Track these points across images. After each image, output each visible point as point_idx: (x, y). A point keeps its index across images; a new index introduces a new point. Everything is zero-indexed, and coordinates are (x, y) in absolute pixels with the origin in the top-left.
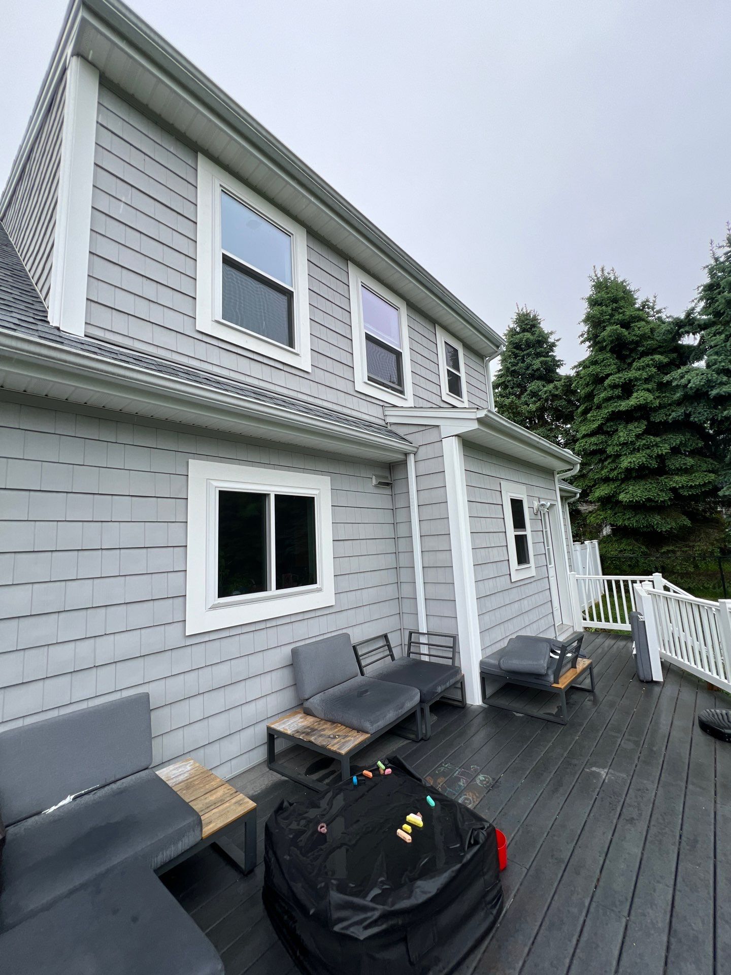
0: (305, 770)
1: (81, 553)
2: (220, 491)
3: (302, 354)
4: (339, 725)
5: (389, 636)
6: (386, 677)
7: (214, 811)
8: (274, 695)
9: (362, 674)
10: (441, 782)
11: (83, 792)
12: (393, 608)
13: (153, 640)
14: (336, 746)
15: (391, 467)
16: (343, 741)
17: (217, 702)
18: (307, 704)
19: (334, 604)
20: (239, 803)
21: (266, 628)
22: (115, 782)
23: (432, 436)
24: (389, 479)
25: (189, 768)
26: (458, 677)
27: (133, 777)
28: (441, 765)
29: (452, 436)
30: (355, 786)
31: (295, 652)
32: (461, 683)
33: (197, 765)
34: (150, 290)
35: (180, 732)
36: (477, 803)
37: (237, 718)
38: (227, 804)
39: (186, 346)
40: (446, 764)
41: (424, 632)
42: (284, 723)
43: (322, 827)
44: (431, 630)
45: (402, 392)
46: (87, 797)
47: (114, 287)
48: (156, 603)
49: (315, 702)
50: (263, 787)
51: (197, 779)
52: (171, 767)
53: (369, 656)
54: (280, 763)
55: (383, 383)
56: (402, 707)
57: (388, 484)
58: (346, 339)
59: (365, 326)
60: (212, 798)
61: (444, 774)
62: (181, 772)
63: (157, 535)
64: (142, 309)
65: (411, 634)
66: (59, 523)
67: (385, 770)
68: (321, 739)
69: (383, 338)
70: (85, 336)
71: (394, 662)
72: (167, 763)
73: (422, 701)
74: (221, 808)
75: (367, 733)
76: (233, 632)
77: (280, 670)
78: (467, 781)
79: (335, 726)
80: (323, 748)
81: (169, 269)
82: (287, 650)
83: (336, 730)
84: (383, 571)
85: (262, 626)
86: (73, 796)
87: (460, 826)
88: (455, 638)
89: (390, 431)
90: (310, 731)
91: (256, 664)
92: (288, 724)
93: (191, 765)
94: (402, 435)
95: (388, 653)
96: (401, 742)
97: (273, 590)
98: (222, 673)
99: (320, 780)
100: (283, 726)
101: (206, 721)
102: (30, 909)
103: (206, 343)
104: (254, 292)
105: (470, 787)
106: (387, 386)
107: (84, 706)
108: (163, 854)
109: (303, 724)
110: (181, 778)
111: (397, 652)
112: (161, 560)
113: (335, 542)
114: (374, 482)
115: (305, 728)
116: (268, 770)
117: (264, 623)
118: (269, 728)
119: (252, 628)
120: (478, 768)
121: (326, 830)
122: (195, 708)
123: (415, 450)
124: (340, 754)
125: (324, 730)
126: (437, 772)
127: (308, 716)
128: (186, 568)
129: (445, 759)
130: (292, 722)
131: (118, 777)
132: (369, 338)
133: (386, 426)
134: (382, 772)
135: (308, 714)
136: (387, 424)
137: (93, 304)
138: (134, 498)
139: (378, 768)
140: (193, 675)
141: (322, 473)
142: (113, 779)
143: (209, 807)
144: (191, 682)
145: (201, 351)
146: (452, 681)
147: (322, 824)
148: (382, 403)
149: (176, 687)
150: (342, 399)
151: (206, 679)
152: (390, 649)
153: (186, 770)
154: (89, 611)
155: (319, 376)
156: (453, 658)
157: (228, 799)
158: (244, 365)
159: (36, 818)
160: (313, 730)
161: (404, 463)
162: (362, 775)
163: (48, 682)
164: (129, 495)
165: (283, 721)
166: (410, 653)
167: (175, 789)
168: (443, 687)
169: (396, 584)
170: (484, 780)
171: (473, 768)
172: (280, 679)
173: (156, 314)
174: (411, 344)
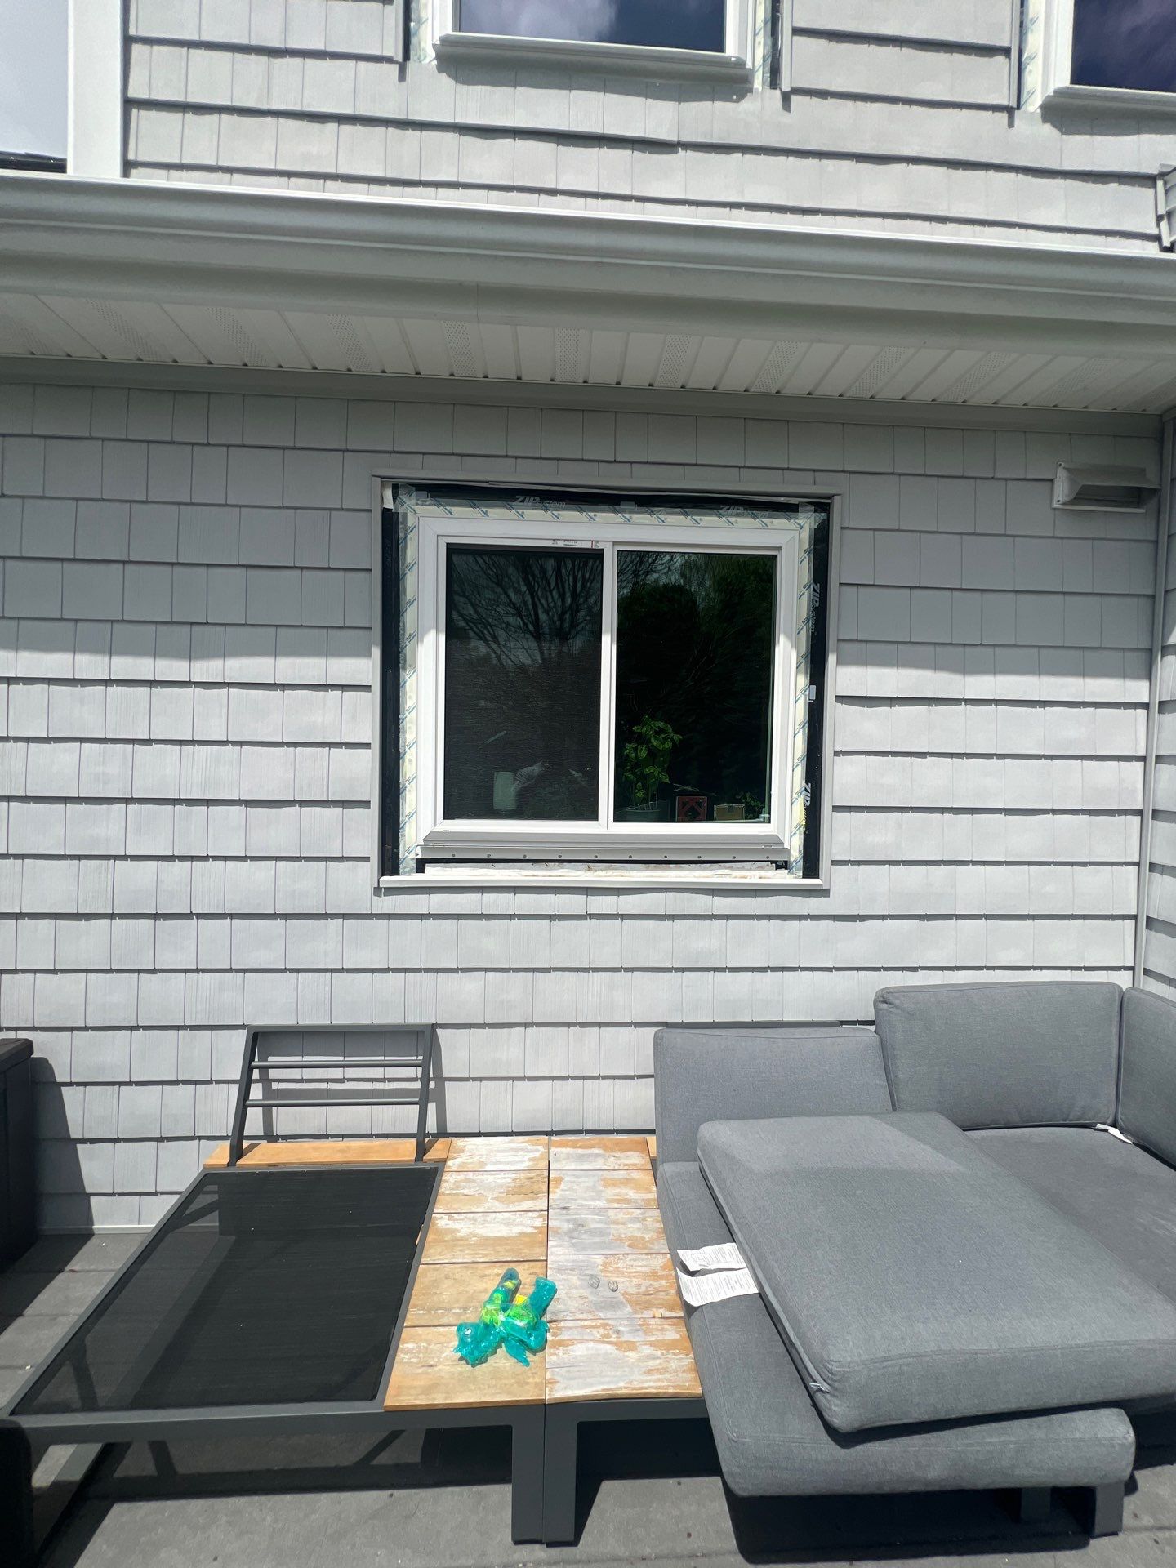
1: (154, 688)
15: (1168, 430)
21: (589, 916)
48: (306, 809)
66: (115, 625)
77: (626, 1028)
85: (577, 907)
98: (464, 995)
103: (420, 123)
112: (315, 715)
114: (1062, 493)
136: (1170, 249)
137: (143, 109)
138: (252, 572)
140: (393, 981)
145: (405, 152)
154: (178, 806)
164: (240, 565)
172: (625, 1051)
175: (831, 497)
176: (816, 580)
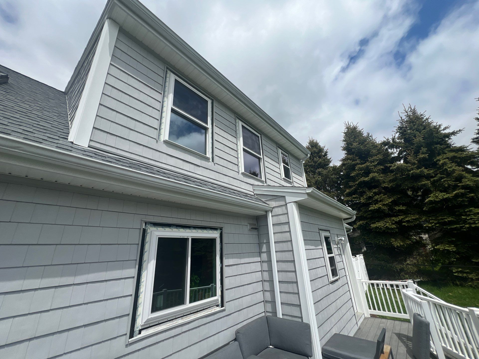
2: (159, 238)
15: (258, 219)
21: (182, 333)
23: (281, 202)
24: (257, 225)
29: (293, 202)
47: (111, 122)
57: (256, 229)
58: (235, 151)
70: (88, 147)
84: (254, 284)
89: (257, 199)
94: (264, 201)
97: (188, 303)
103: (160, 152)
114: (249, 228)
117: (181, 328)
123: (272, 209)
132: (245, 150)
136: (255, 194)
137: (96, 130)
138: (103, 246)
148: (252, 184)
150: (232, 181)
164: (100, 244)
175: (222, 227)
176: (221, 243)
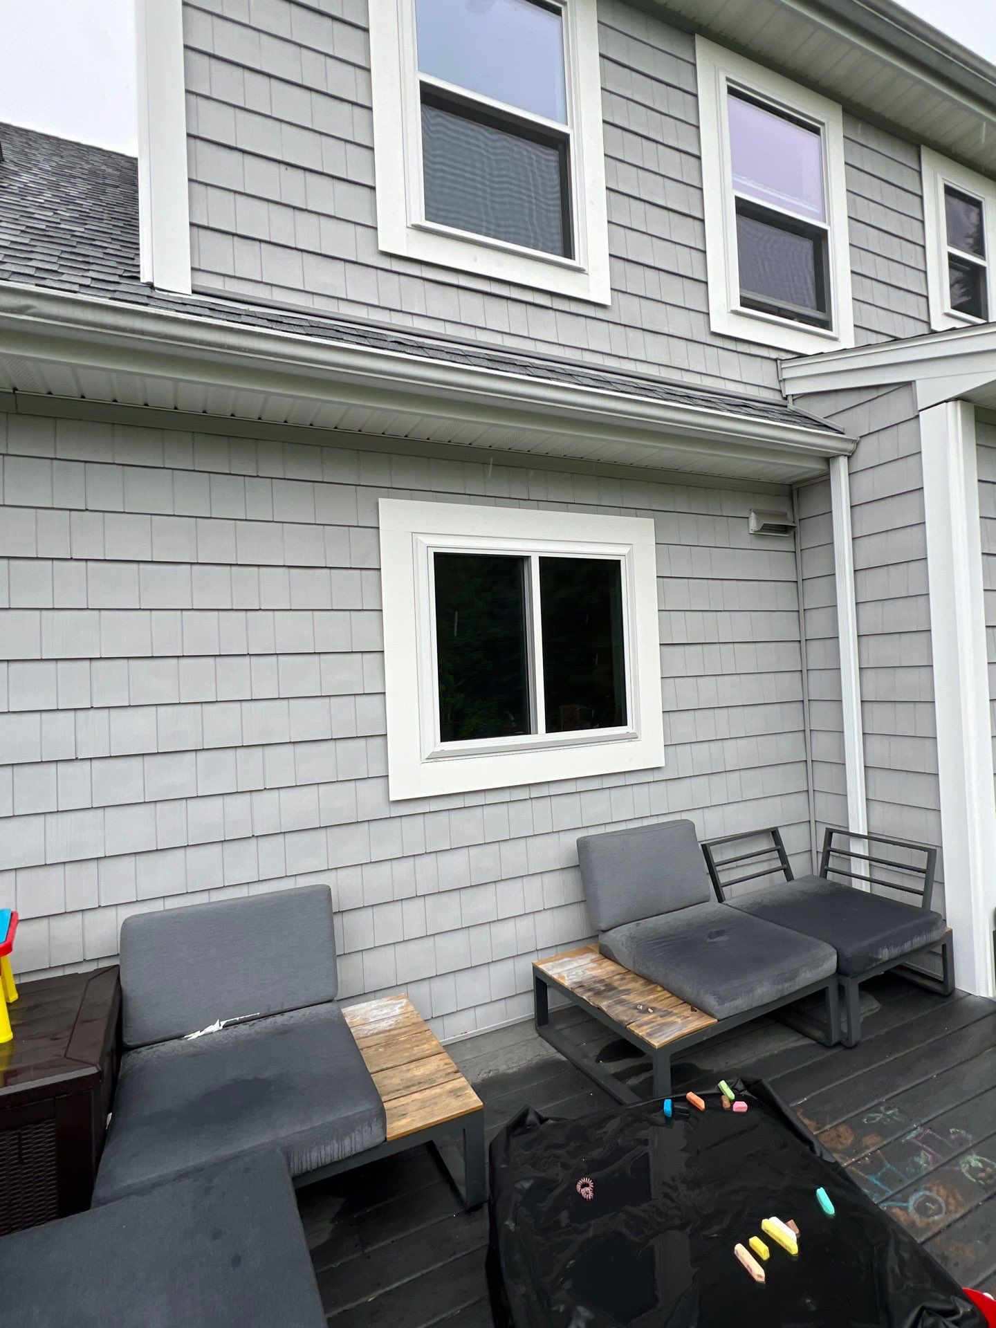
0: (597, 1052)
1: (218, 660)
2: (436, 554)
3: (589, 270)
4: (659, 989)
5: (782, 832)
6: (768, 911)
7: (416, 1096)
8: (547, 915)
9: (721, 899)
10: (873, 1145)
11: (238, 1019)
12: (794, 779)
13: (339, 803)
14: (645, 1028)
15: (795, 492)
16: (660, 1020)
17: (449, 912)
18: (605, 939)
19: (663, 764)
20: (455, 1093)
21: (531, 799)
22: (282, 1013)
23: (896, 408)
24: (789, 516)
25: (398, 1011)
26: (935, 935)
27: (307, 1011)
28: (875, 1109)
29: (946, 401)
30: (666, 1118)
31: (583, 845)
32: (944, 947)
33: (411, 1008)
34: (292, 187)
35: (389, 952)
36: (957, 1216)
37: (481, 944)
38: (437, 1090)
39: (363, 286)
40: (889, 1109)
41: (861, 833)
42: (561, 965)
43: (584, 1186)
44: (878, 830)
45: (826, 324)
46: (241, 1027)
47: (232, 194)
48: (340, 744)
49: (617, 938)
50: (523, 1064)
51: (405, 1033)
52: (374, 1004)
53: (737, 867)
54: (558, 1027)
55: (779, 309)
56: (792, 978)
57: (785, 529)
58: (690, 220)
59: (734, 182)
60: (419, 1071)
61: (881, 1130)
62: (384, 1015)
63: (334, 632)
64: (280, 226)
65: (829, 833)
66: (184, 613)
67: (732, 1102)
68: (620, 1008)
69: (780, 203)
70: (194, 292)
71: (791, 884)
72: (372, 996)
73: (840, 971)
74: (427, 1093)
75: (712, 1016)
76: (470, 801)
77: (557, 873)
78: (935, 1160)
79: (650, 989)
80: (621, 1026)
81: (324, 139)
82: (571, 840)
83: (652, 997)
84: (769, 707)
85: (524, 794)
86: (223, 1023)
87: (891, 1289)
88: (933, 854)
89: (794, 414)
90: (603, 988)
91: (514, 858)
92: (568, 968)
93: (402, 1007)
94: (819, 417)
95: (778, 864)
96: (792, 1039)
97: (540, 732)
98: (456, 867)
99: (621, 1077)
100: (559, 970)
101: (430, 941)
102: (124, 1184)
103: (399, 273)
104: (487, 151)
105: (945, 1173)
106: (788, 314)
107: (243, 893)
108: (319, 1151)
109: (594, 973)
110: (384, 1025)
111: (798, 866)
112: (344, 674)
113: (664, 648)
114: (753, 524)
115: (595, 982)
116: (536, 1035)
117: (527, 789)
118: (536, 969)
119: (505, 796)
120: (970, 1137)
121: (591, 1195)
122: (413, 918)
123: (851, 447)
124: (650, 1046)
125: (628, 992)
126: (865, 1120)
127: (606, 960)
128: (385, 689)
129: (888, 1097)
130: (576, 964)
131: (286, 1007)
132: (745, 209)
133: (784, 403)
134: (726, 1104)
135: (606, 957)
136: (786, 398)
137: (202, 232)
138: (293, 571)
139: (721, 1093)
140: (408, 864)
141: (637, 511)
142: (279, 1009)
143: (410, 1087)
144: (402, 876)
145: (390, 290)
146: (919, 941)
147: (584, 1180)
148: (774, 355)
149: (379, 881)
150: (682, 355)
151: (427, 874)
152: (783, 857)
153: (395, 1013)
154: (239, 751)
155: (629, 310)
156: (926, 894)
157: (441, 1080)
158: (472, 308)
159: (175, 1043)
160: (610, 988)
161: (822, 482)
162: (685, 1099)
163: (189, 851)
164: (284, 566)
165: (561, 961)
166: (826, 871)
167: (360, 1044)
168: (896, 951)
169: (801, 734)
170: (983, 1170)
171: (954, 1133)
172: (558, 889)
173: (308, 233)
174: (851, 205)
